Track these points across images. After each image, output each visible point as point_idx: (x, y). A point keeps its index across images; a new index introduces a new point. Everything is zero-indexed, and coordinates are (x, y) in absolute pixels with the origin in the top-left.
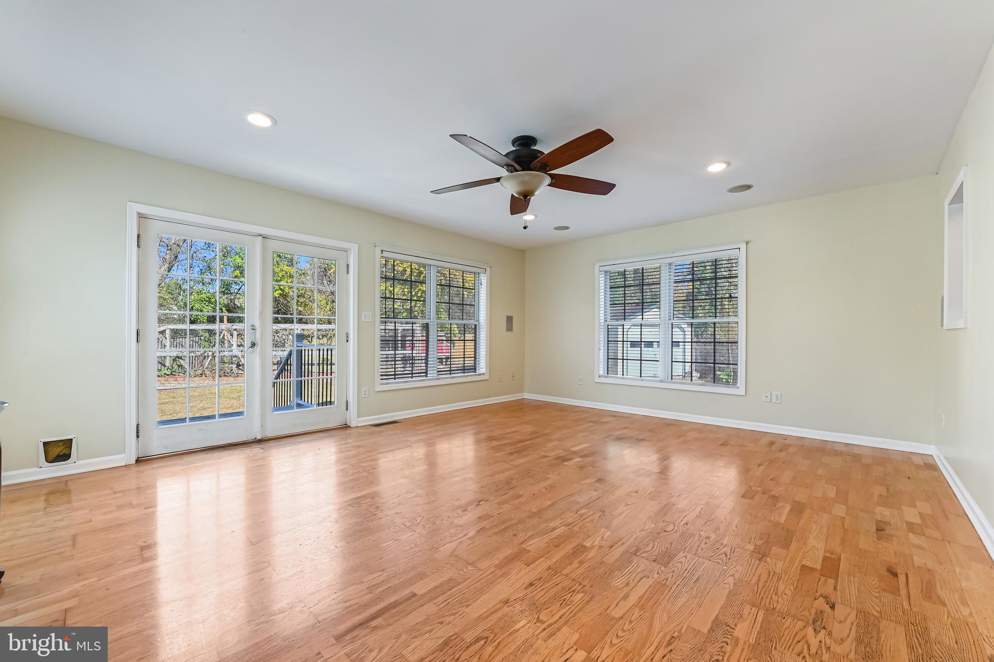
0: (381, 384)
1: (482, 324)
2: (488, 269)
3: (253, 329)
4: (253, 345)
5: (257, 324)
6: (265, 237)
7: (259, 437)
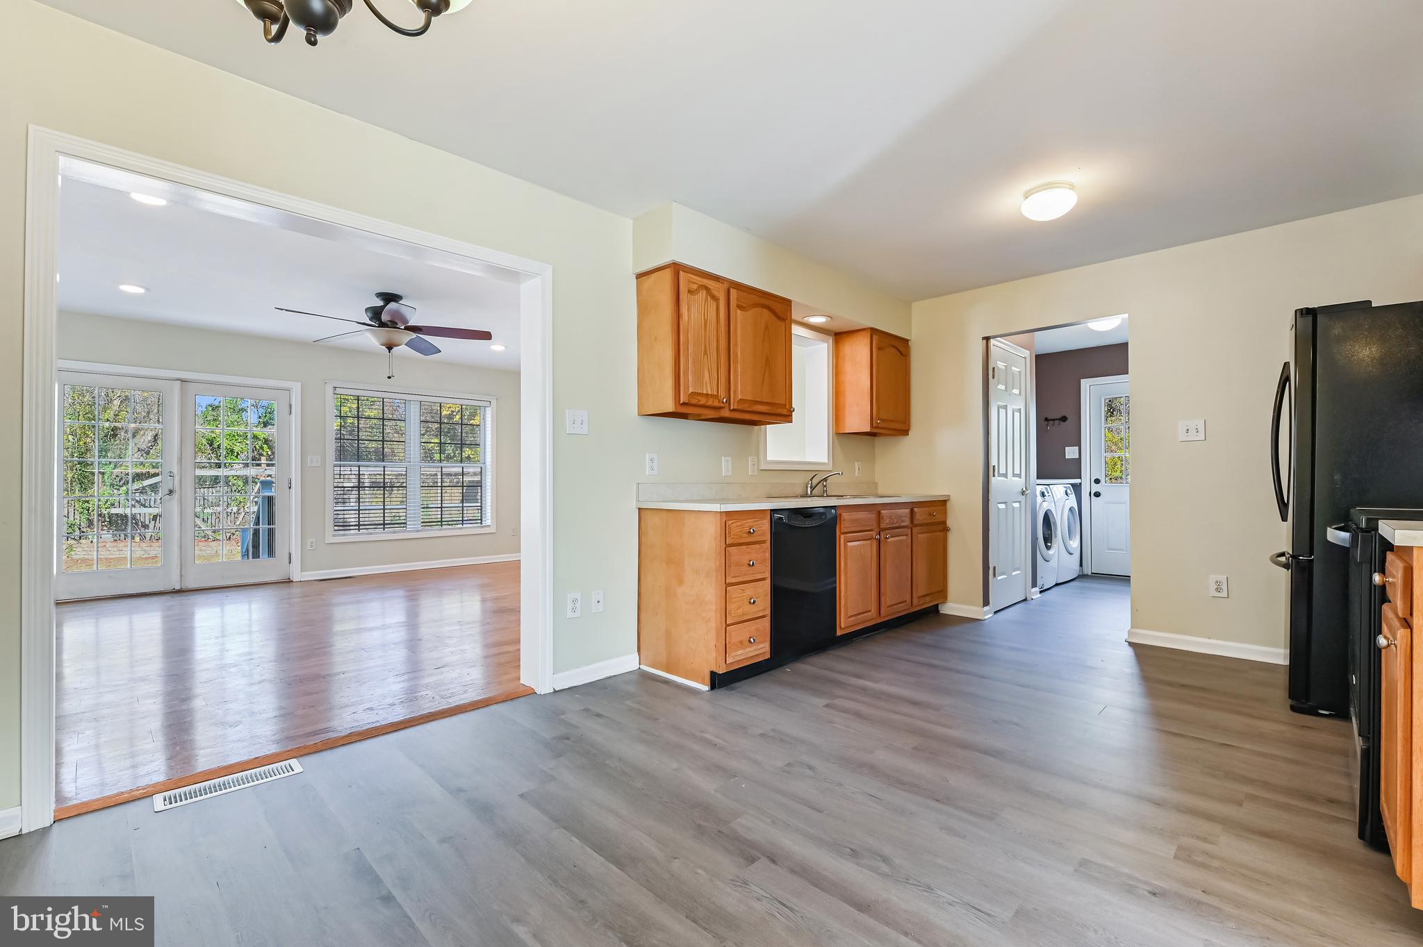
0: (334, 536)
1: (488, 467)
2: (494, 402)
3: (170, 476)
4: (171, 492)
5: (175, 470)
6: (182, 381)
7: (178, 588)
